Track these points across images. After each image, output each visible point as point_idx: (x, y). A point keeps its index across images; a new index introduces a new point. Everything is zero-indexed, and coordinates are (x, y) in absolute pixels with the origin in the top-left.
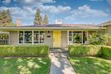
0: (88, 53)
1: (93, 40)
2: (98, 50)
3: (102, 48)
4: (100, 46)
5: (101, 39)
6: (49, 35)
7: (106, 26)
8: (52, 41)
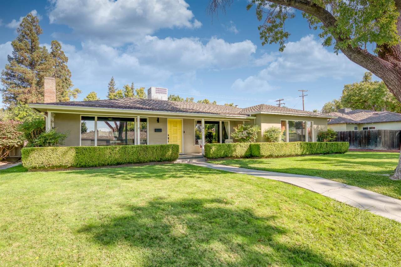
0: (234, 154)
1: (240, 136)
2: (246, 149)
3: (250, 146)
4: (249, 144)
5: (249, 133)
6: (158, 126)
7: (255, 116)
8: (167, 137)
